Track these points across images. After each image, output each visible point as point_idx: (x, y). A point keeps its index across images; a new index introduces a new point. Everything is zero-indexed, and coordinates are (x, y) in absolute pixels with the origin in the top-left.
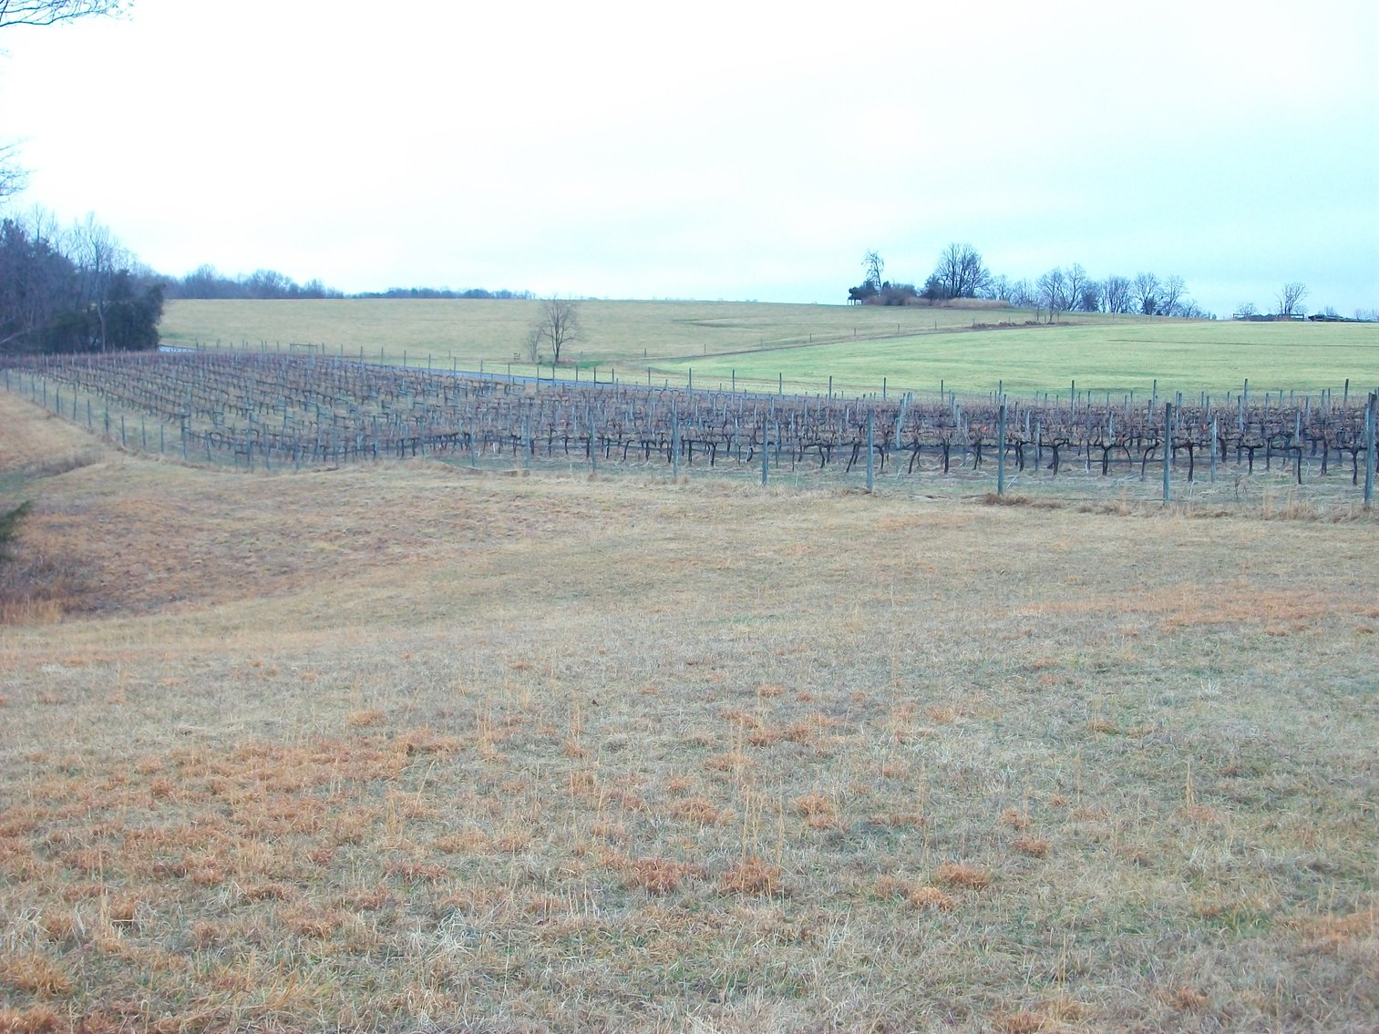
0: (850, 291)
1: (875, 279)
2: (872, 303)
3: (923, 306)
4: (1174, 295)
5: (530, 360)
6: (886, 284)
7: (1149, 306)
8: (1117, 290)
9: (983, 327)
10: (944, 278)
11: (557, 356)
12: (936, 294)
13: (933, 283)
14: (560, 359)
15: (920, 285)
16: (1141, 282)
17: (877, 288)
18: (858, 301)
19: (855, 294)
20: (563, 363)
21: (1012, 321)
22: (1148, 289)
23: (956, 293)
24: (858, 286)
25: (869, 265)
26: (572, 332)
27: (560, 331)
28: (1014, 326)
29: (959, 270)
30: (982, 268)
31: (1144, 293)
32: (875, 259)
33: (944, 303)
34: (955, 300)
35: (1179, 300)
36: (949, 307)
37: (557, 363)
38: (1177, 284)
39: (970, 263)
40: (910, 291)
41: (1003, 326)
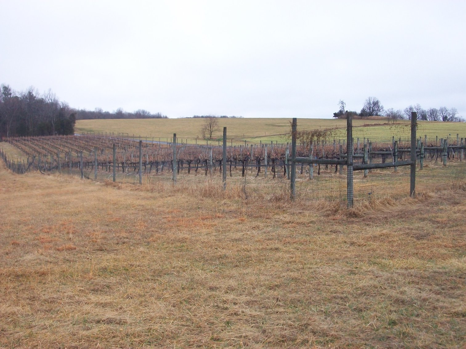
0: (334, 114)
1: (343, 110)
2: (341, 118)
3: (359, 119)
4: (454, 114)
5: (203, 138)
6: (347, 111)
7: (445, 119)
8: (433, 113)
9: (368, 125)
10: (367, 109)
11: (211, 136)
12: (364, 115)
13: (363, 111)
14: (212, 137)
15: (359, 111)
16: (442, 110)
17: (344, 113)
18: (337, 118)
19: (336, 115)
20: (212, 139)
21: (379, 123)
22: (444, 113)
23: (371, 114)
24: (337, 112)
25: (340, 105)
26: (216, 128)
27: (212, 128)
28: (380, 125)
29: (372, 106)
30: (381, 105)
31: (442, 114)
32: (342, 103)
33: (366, 118)
34: (370, 117)
35: (456, 116)
36: (368, 119)
37: (211, 139)
38: (454, 111)
39: (376, 103)
40: (355, 114)
41: (375, 125)
